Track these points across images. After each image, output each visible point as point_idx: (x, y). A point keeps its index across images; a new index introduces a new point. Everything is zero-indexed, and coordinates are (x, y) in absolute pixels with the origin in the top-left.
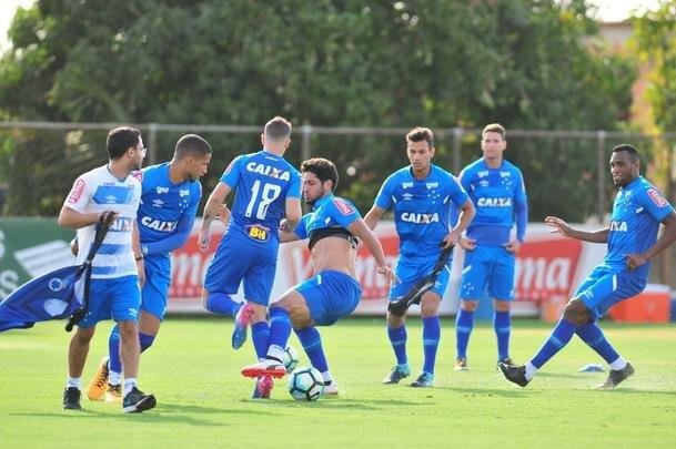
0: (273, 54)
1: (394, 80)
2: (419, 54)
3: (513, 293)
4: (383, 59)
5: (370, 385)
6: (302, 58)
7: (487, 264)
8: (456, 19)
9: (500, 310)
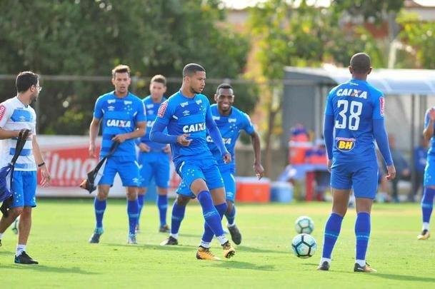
0: (18, 29)
1: (95, 47)
2: (109, 29)
3: (169, 183)
4: (87, 33)
5: (77, 242)
6: (36, 32)
7: (152, 164)
8: (135, 8)
9: (162, 194)
